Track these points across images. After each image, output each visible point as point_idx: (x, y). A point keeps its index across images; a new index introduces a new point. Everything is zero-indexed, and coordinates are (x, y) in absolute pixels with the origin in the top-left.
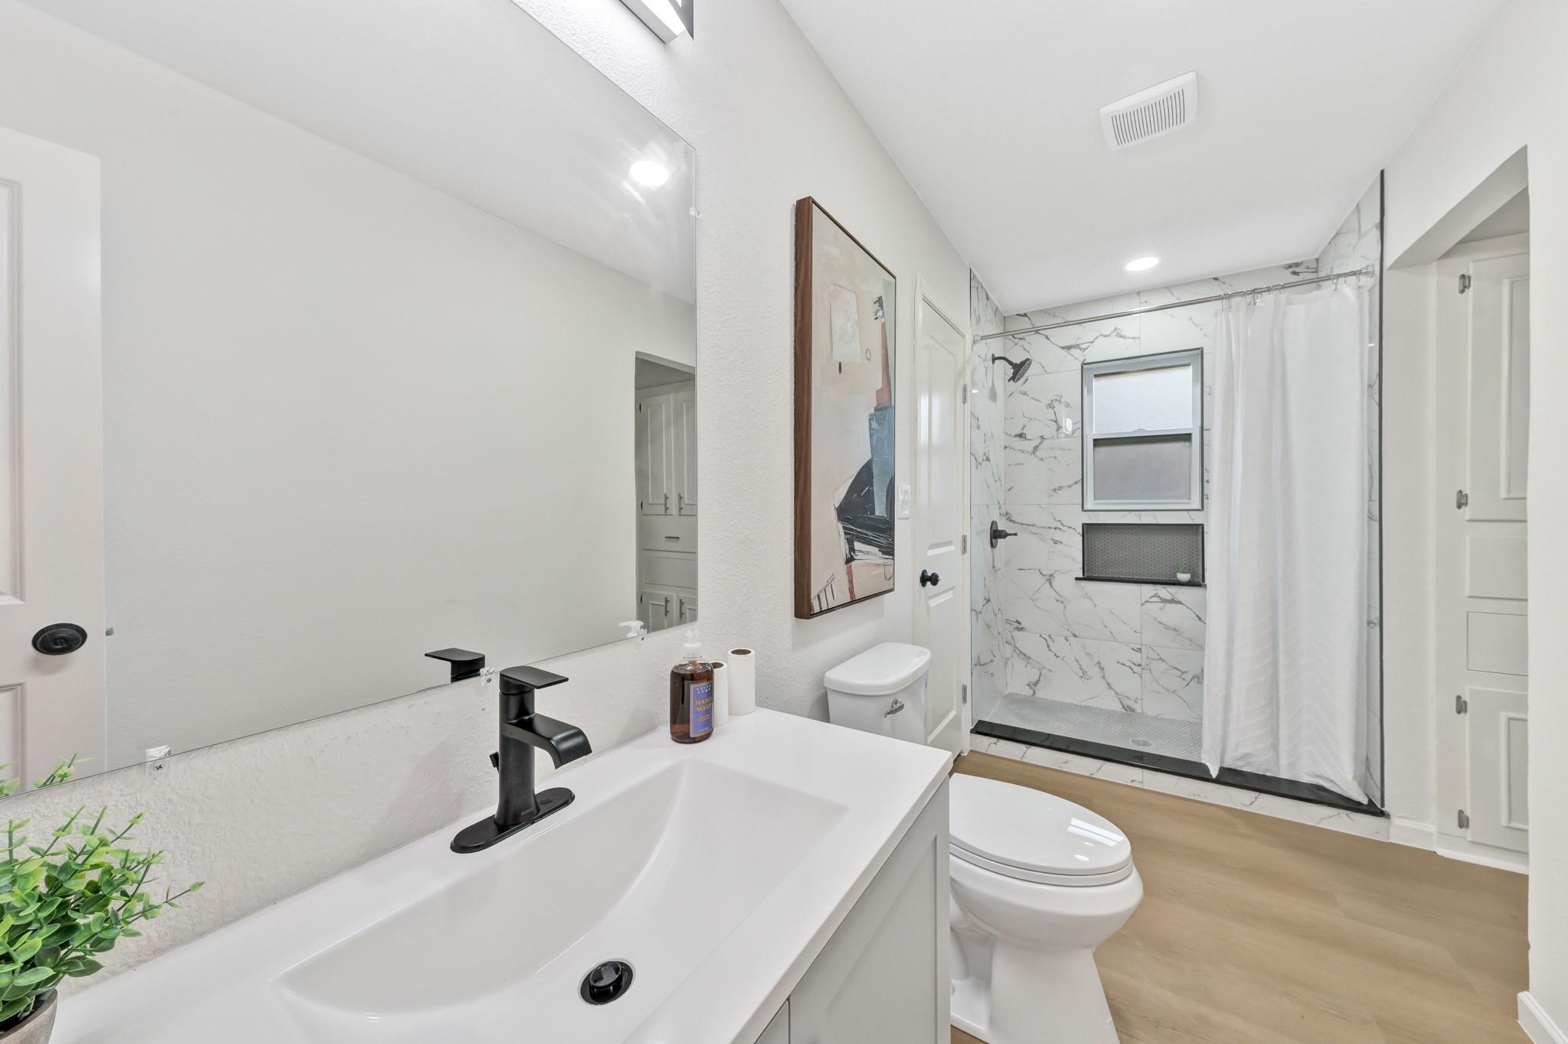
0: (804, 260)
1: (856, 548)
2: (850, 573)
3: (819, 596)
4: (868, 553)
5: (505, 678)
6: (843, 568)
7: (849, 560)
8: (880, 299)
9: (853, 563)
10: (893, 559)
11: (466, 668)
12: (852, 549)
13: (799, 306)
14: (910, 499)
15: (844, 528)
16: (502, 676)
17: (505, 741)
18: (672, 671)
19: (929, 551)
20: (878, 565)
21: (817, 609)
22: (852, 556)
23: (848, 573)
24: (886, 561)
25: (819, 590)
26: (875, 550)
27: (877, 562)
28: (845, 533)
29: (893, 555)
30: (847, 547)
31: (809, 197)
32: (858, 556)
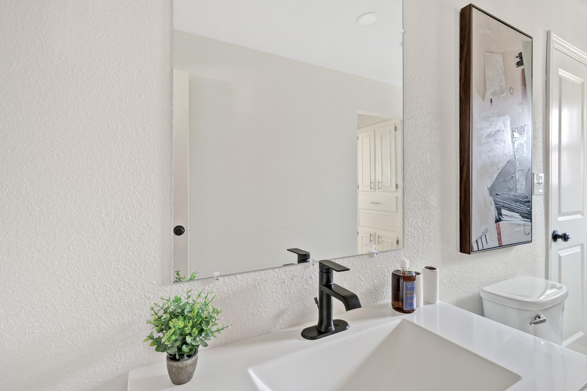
0: (466, 42)
1: (502, 214)
2: (498, 229)
3: (477, 241)
4: (512, 217)
5: (322, 265)
6: (494, 225)
7: (498, 221)
8: (520, 54)
9: (501, 223)
10: (531, 222)
11: (303, 258)
12: (500, 214)
13: (463, 70)
14: (543, 182)
15: (494, 200)
16: (320, 263)
17: (321, 293)
18: (393, 273)
19: (559, 218)
20: (519, 225)
21: (475, 248)
22: (500, 218)
23: (497, 228)
24: (524, 222)
25: (477, 238)
26: (517, 215)
27: (518, 223)
28: (495, 203)
29: (531, 219)
30: (496, 212)
31: (470, 4)
32: (504, 218)
